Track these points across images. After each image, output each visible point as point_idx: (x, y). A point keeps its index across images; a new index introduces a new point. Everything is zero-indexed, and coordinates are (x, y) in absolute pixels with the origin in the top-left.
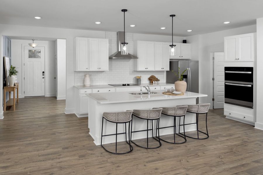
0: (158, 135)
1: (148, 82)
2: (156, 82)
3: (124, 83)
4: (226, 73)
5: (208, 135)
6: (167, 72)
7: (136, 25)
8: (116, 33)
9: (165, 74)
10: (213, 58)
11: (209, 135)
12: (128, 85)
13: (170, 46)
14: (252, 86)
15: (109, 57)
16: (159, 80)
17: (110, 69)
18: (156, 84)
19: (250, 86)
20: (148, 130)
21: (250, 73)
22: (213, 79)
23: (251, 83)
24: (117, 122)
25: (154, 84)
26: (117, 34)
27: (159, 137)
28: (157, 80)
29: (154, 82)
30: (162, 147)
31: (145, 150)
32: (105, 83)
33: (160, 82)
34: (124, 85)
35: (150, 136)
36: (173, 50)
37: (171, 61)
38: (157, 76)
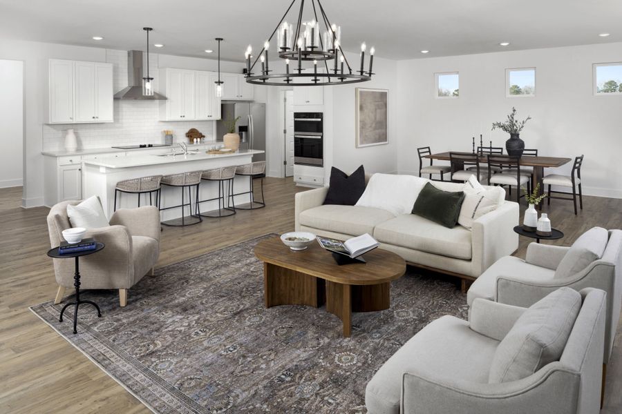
0: (198, 213)
1: (186, 140)
2: (199, 139)
3: (143, 144)
4: (295, 121)
5: (264, 204)
6: (218, 121)
7: (164, 45)
8: (127, 52)
9: (214, 125)
10: (285, 99)
11: (266, 204)
12: (150, 146)
13: (216, 82)
14: (322, 137)
15: (114, 96)
16: (204, 137)
17: (114, 119)
18: (199, 143)
19: (320, 137)
20: (183, 205)
21: (320, 120)
22: (285, 132)
23: (321, 134)
24: (139, 191)
25: (195, 143)
26: (129, 53)
27: (199, 215)
28: (201, 136)
29: (195, 140)
30: (203, 222)
31: (180, 230)
32: (106, 145)
33: (206, 139)
34: (141, 146)
35: (187, 214)
36: (219, 88)
37: (223, 103)
38: (201, 130)
